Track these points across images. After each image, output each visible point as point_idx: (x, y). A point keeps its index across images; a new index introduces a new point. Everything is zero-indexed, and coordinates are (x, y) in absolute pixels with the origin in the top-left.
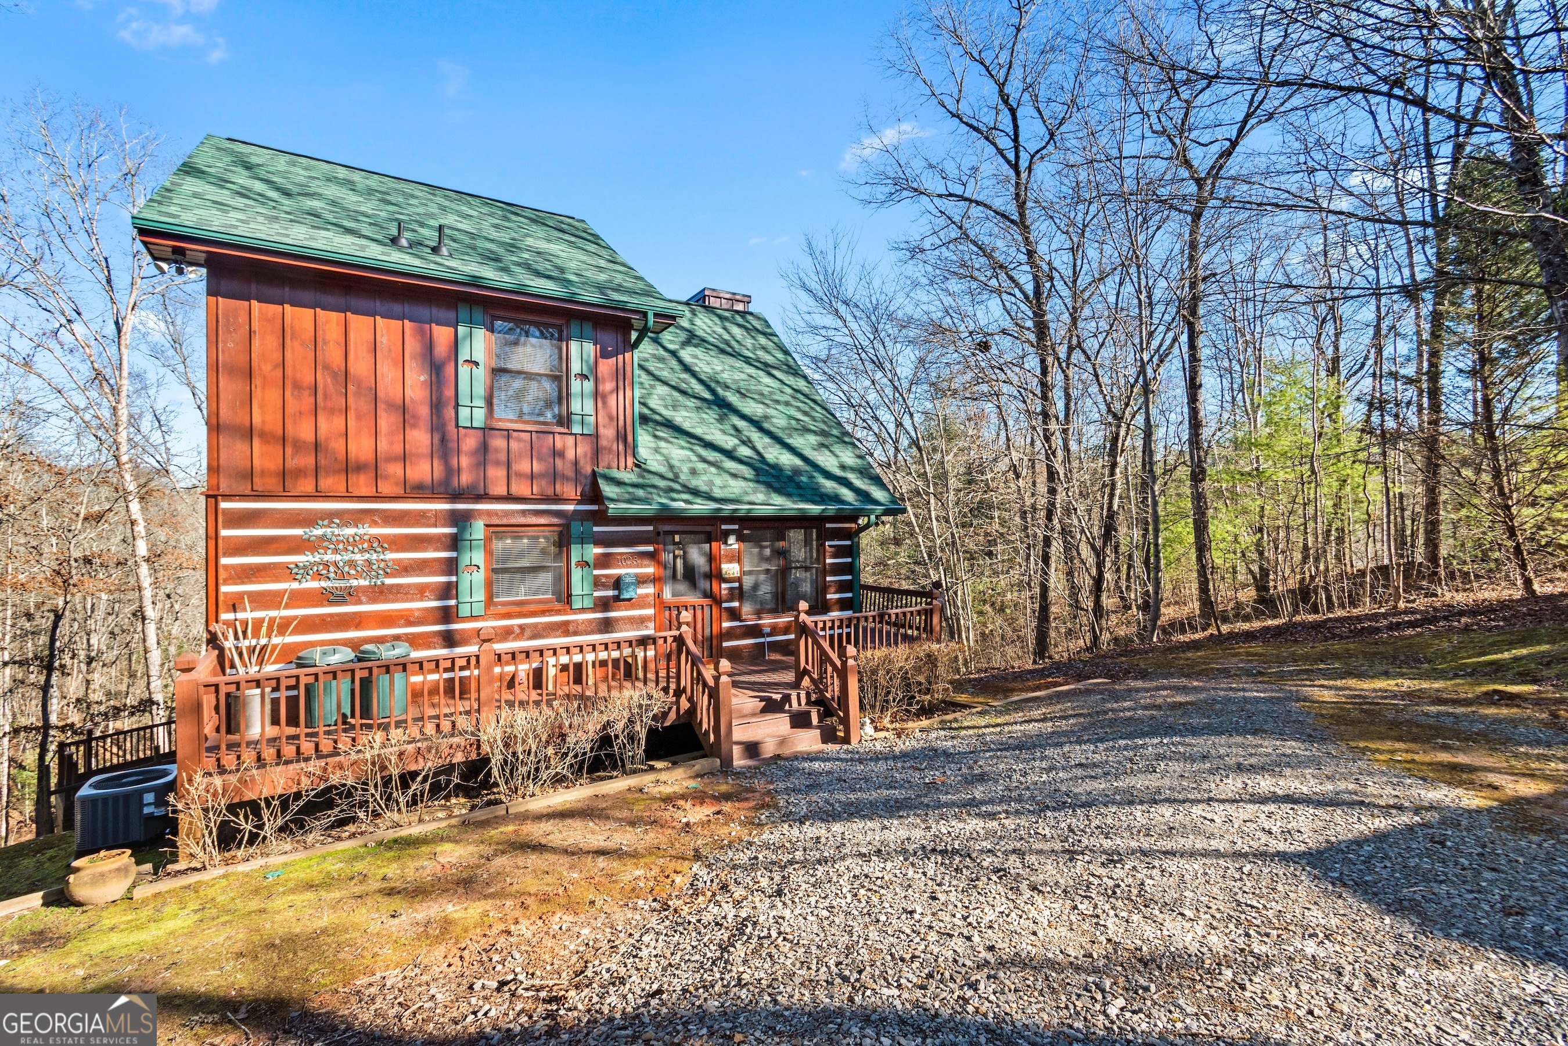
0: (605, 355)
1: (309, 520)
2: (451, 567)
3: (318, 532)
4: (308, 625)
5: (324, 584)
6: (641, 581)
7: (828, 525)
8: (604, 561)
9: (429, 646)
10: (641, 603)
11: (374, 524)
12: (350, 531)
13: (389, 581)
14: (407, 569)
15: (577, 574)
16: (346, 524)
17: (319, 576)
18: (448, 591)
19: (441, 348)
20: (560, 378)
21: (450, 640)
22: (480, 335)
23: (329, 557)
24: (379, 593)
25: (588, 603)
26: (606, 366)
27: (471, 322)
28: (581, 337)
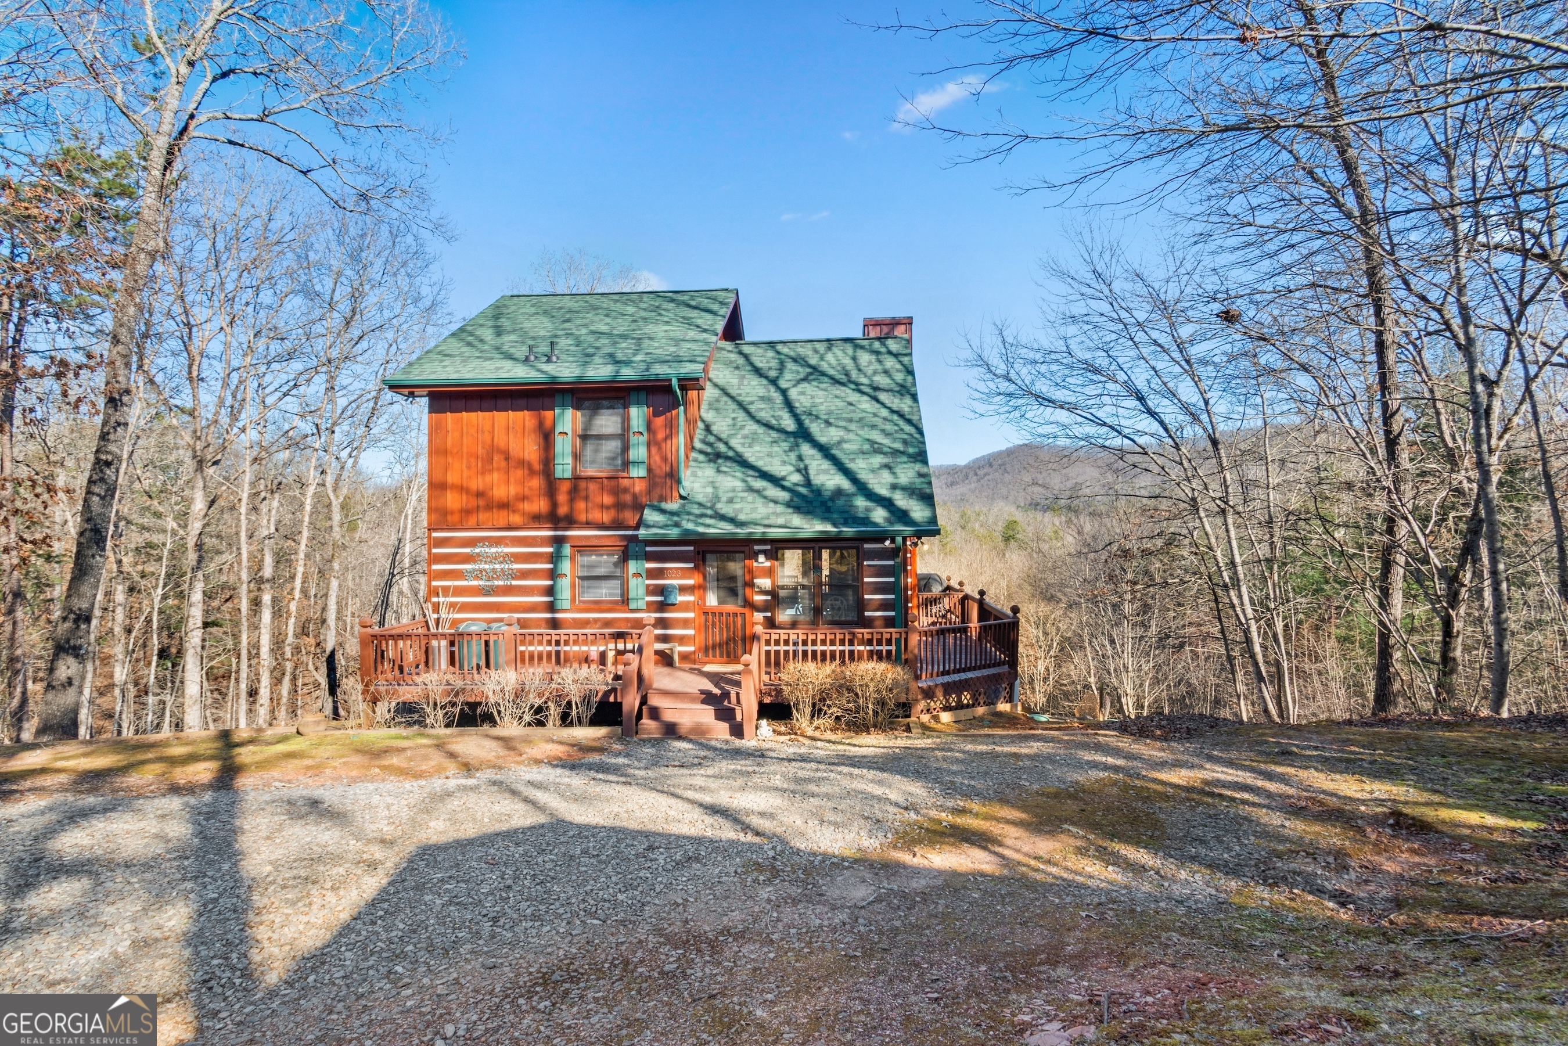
0: (656, 414)
1: (472, 542)
2: (553, 575)
3: (477, 550)
4: (465, 607)
5: (481, 583)
6: (683, 589)
7: (866, 546)
8: (658, 574)
9: (538, 627)
10: (685, 607)
11: (506, 545)
12: (494, 550)
13: (515, 583)
14: (525, 574)
15: (633, 582)
16: (491, 546)
17: (477, 578)
18: (550, 591)
19: (548, 423)
20: (624, 437)
21: (554, 624)
22: (569, 413)
23: (483, 566)
24: (508, 590)
25: (642, 604)
26: (660, 421)
27: (563, 405)
28: (638, 403)
